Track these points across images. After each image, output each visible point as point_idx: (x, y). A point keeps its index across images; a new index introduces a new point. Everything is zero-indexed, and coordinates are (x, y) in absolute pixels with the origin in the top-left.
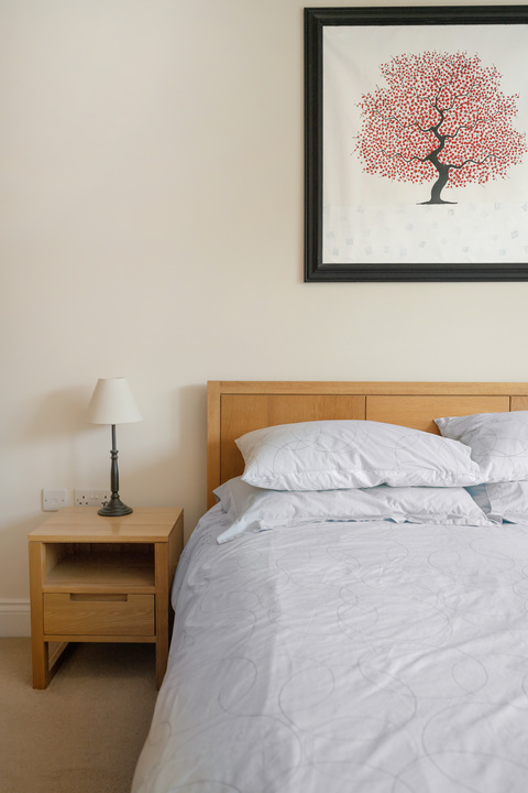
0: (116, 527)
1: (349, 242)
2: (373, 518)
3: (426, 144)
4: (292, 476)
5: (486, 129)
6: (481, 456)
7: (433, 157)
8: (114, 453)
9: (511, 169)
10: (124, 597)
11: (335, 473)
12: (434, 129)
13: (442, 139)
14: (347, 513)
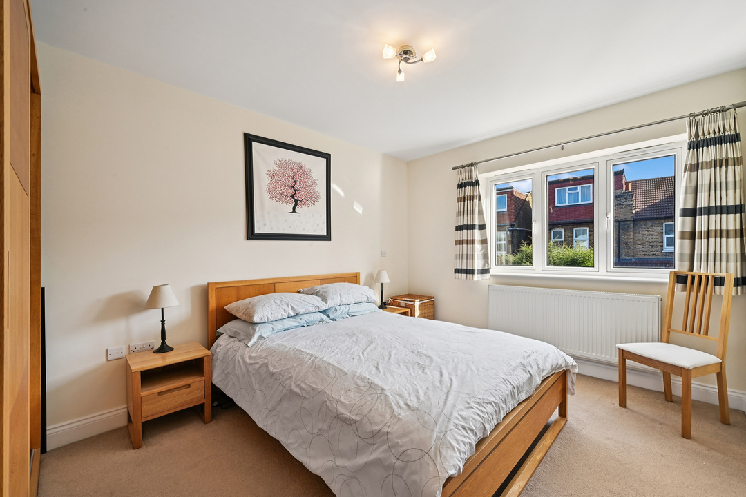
0: (164, 358)
1: (265, 225)
3: (290, 192)
5: (309, 189)
6: (325, 300)
7: (292, 196)
8: (163, 322)
9: (316, 204)
10: (189, 386)
12: (293, 187)
13: (295, 191)
14: (289, 326)
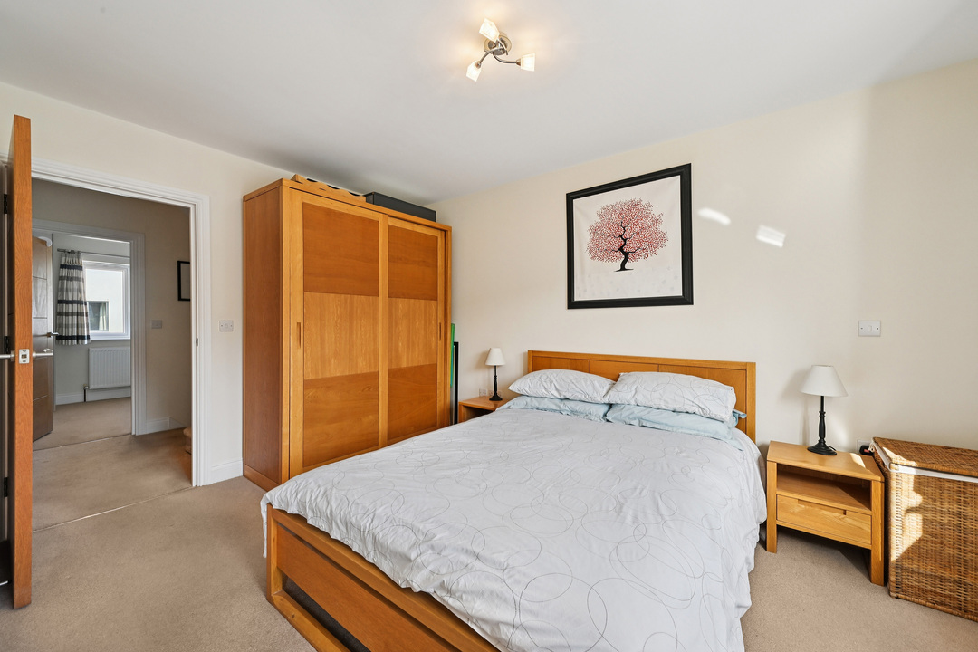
1: (585, 291)
2: (555, 411)
3: (619, 243)
4: (527, 389)
5: (647, 233)
7: (621, 249)
8: (496, 376)
9: (660, 250)
11: (544, 391)
12: (621, 236)
13: (625, 240)
